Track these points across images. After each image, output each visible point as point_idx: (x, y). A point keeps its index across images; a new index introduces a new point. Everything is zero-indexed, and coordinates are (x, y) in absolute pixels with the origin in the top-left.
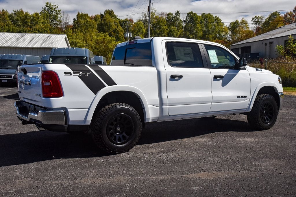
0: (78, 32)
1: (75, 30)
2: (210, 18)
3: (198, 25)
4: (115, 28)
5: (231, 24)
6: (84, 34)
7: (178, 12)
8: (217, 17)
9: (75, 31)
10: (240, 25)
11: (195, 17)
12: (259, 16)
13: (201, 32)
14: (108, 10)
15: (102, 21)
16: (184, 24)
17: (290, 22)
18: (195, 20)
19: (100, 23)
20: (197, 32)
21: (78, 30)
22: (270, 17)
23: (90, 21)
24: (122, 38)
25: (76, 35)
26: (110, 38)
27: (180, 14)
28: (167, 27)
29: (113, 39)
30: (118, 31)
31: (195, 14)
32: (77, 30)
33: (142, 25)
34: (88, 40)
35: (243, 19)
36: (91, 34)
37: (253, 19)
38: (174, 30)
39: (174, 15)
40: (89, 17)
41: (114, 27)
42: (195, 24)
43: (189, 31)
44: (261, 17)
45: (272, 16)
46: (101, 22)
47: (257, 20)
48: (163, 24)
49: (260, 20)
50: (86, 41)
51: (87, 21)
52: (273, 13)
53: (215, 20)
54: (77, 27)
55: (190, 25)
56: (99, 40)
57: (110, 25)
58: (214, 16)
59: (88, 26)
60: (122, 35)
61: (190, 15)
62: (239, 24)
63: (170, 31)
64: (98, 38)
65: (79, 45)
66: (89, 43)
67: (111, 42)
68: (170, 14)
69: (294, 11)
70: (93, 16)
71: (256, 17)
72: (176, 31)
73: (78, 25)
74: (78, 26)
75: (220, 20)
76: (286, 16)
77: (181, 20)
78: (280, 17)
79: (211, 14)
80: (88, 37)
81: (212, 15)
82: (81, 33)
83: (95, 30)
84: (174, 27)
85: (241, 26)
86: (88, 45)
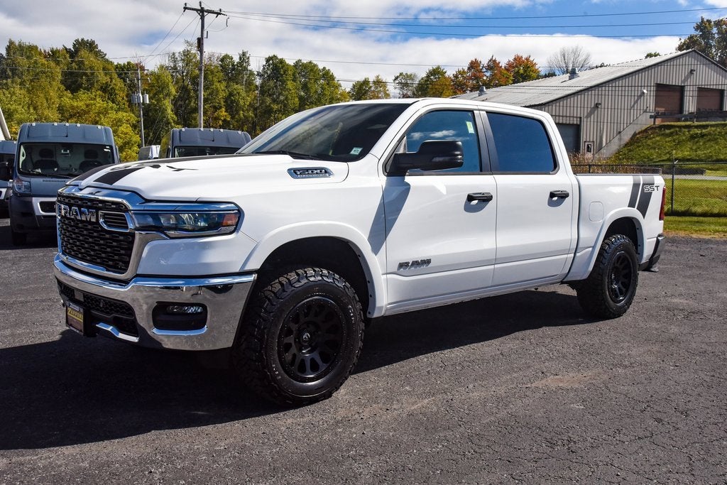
0: (14, 88)
1: (5, 81)
2: (312, 70)
3: (290, 85)
4: (107, 83)
5: (354, 86)
6: (29, 91)
7: (244, 54)
8: (327, 69)
9: (6, 84)
10: (373, 89)
11: (282, 67)
12: (406, 74)
13: (297, 99)
14: (82, 40)
15: (74, 64)
16: (258, 81)
17: (463, 88)
18: (282, 73)
19: (68, 69)
20: (287, 98)
21: (12, 82)
22: (428, 76)
23: (44, 61)
24: (124, 104)
25: (10, 93)
26: (105, 105)
27: (249, 58)
28: (222, 86)
29: (112, 108)
30: (113, 88)
31: (282, 61)
32: (9, 80)
33: (168, 78)
34: (40, 107)
35: (378, 77)
36: (48, 92)
37: (396, 78)
38: (238, 93)
39: (236, 59)
40: (40, 53)
41: (103, 78)
42: (283, 82)
43: (270, 95)
44: (411, 75)
45: (432, 75)
46: (72, 67)
47: (403, 81)
48: (215, 79)
49: (409, 82)
50: (35, 109)
51: (36, 62)
52: (434, 70)
53: (323, 77)
54: (10, 74)
55: (271, 83)
56: (77, 107)
57: (92, 74)
58: (321, 67)
59: (38, 74)
60: (123, 99)
61: (271, 62)
62: (371, 87)
63: (231, 94)
64: (75, 104)
65: (17, 116)
66: (43, 113)
67: (107, 113)
68: (226, 57)
69: (469, 69)
70: (45, 51)
71: (401, 74)
72: (243, 94)
73: (12, 70)
74: (13, 74)
75: (332, 76)
76: (456, 77)
77: (251, 73)
78: (445, 78)
79: (315, 62)
80: (41, 100)
81: (315, 65)
82: (21, 89)
83: (57, 84)
84: (239, 87)
85: (373, 91)
86: (41, 118)
